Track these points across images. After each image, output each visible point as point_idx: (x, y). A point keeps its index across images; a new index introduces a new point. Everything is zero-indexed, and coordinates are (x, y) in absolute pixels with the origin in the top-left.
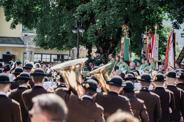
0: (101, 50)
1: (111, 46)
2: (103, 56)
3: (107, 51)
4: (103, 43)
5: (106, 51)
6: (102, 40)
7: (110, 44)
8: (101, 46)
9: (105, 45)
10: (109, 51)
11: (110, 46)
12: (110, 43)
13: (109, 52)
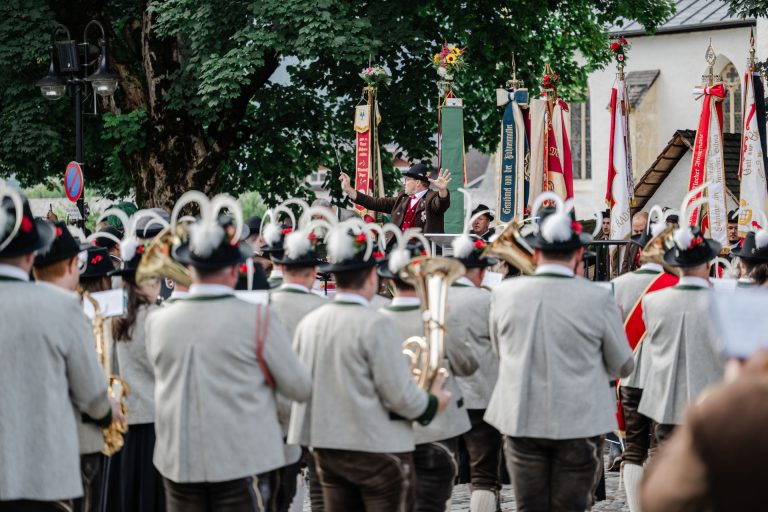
0: (160, 169)
1: (200, 152)
2: (171, 198)
3: (185, 174)
4: (166, 142)
5: (181, 175)
6: (159, 128)
7: (193, 145)
8: (157, 153)
9: (176, 147)
10: (195, 175)
11: (195, 153)
12: (194, 139)
13: (193, 179)
